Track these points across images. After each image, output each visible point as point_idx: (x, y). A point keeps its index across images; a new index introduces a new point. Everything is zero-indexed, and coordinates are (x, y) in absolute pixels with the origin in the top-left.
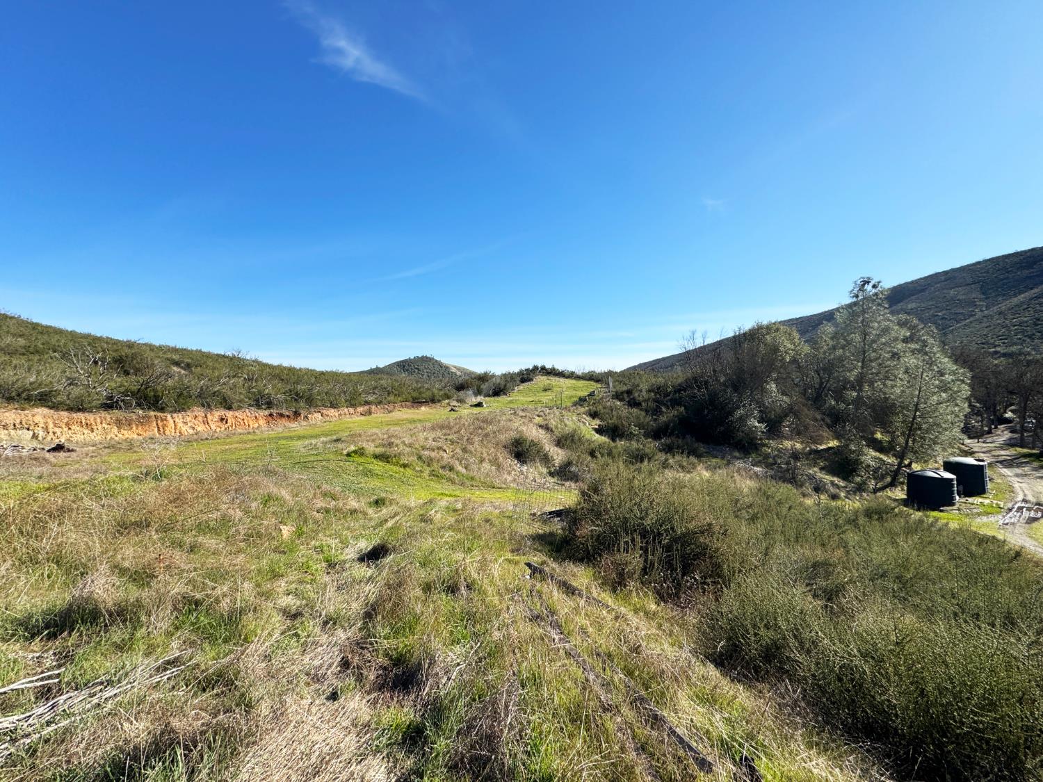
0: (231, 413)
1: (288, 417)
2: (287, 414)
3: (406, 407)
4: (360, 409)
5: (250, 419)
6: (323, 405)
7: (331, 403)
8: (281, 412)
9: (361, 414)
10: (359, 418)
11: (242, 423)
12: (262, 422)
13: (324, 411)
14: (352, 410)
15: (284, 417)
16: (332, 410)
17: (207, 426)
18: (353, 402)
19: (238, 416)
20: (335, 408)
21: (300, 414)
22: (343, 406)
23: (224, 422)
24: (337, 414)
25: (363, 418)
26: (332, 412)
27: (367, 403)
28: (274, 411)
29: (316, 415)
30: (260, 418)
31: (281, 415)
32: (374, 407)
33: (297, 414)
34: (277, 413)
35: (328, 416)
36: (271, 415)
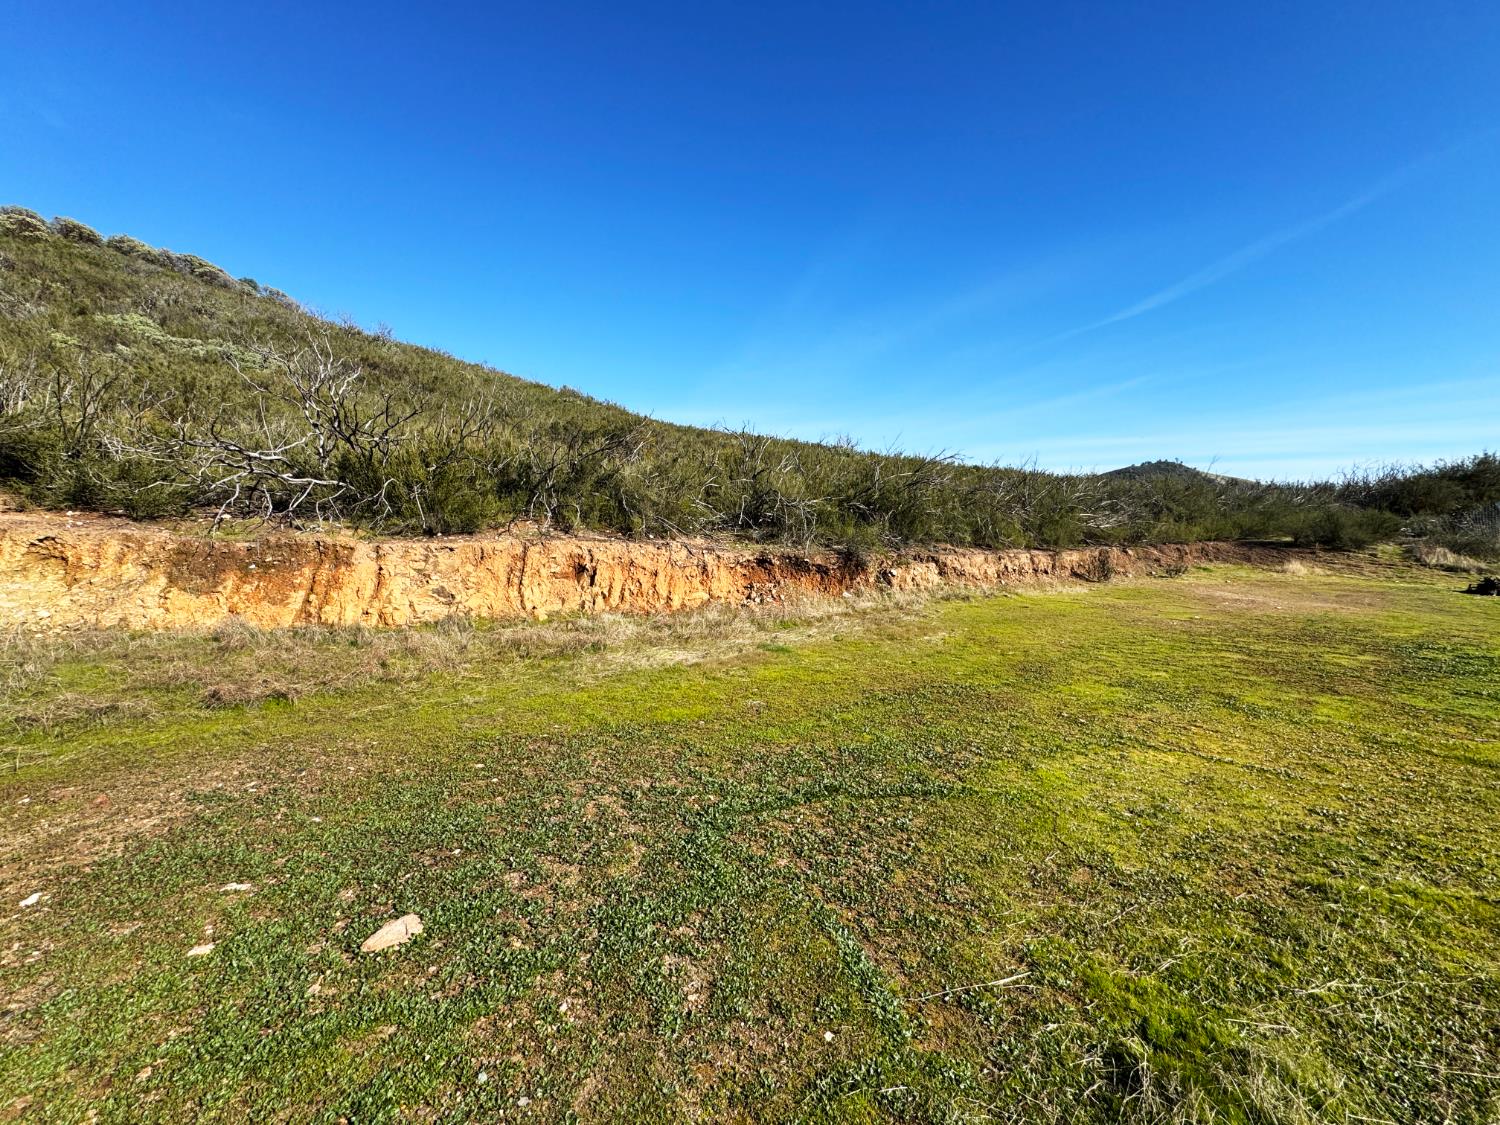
0: (617, 547)
1: (822, 570)
2: (818, 560)
3: (1218, 556)
4: (1071, 558)
5: (678, 572)
6: (951, 539)
7: (976, 532)
8: (799, 552)
9: (1074, 574)
10: (1066, 590)
11: (646, 586)
12: (725, 584)
13: (950, 560)
14: (1043, 559)
15: (808, 571)
16: (979, 557)
17: (513, 593)
18: (1048, 533)
19: (640, 561)
20: (989, 547)
21: (861, 567)
22: (1014, 545)
23: (586, 581)
24: (992, 571)
25: (1081, 589)
26: (977, 562)
27: (1093, 538)
28: (774, 551)
29: (919, 569)
30: (723, 572)
31: (798, 566)
32: (1115, 552)
33: (851, 565)
34: (782, 557)
35: (961, 574)
36: (763, 562)
